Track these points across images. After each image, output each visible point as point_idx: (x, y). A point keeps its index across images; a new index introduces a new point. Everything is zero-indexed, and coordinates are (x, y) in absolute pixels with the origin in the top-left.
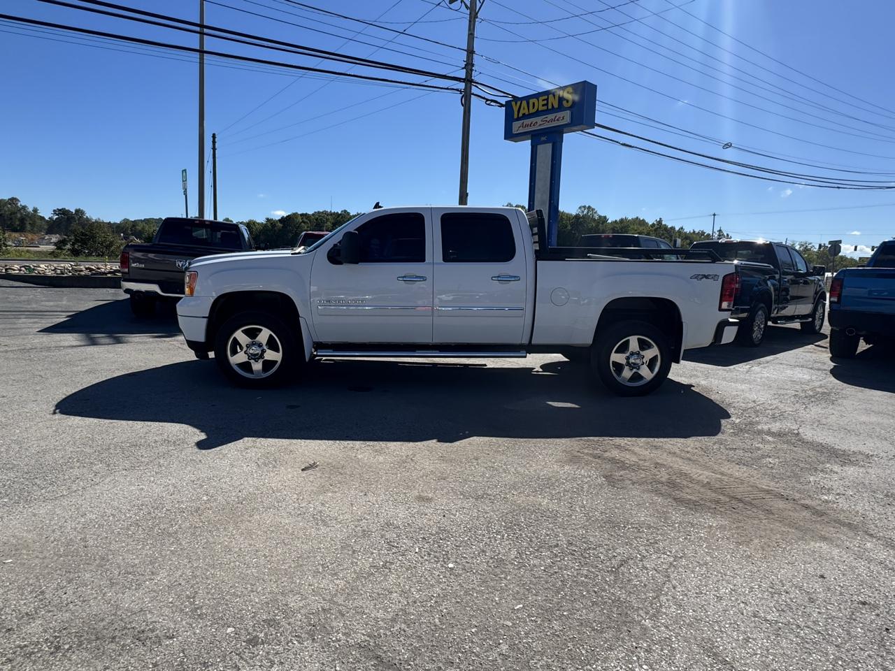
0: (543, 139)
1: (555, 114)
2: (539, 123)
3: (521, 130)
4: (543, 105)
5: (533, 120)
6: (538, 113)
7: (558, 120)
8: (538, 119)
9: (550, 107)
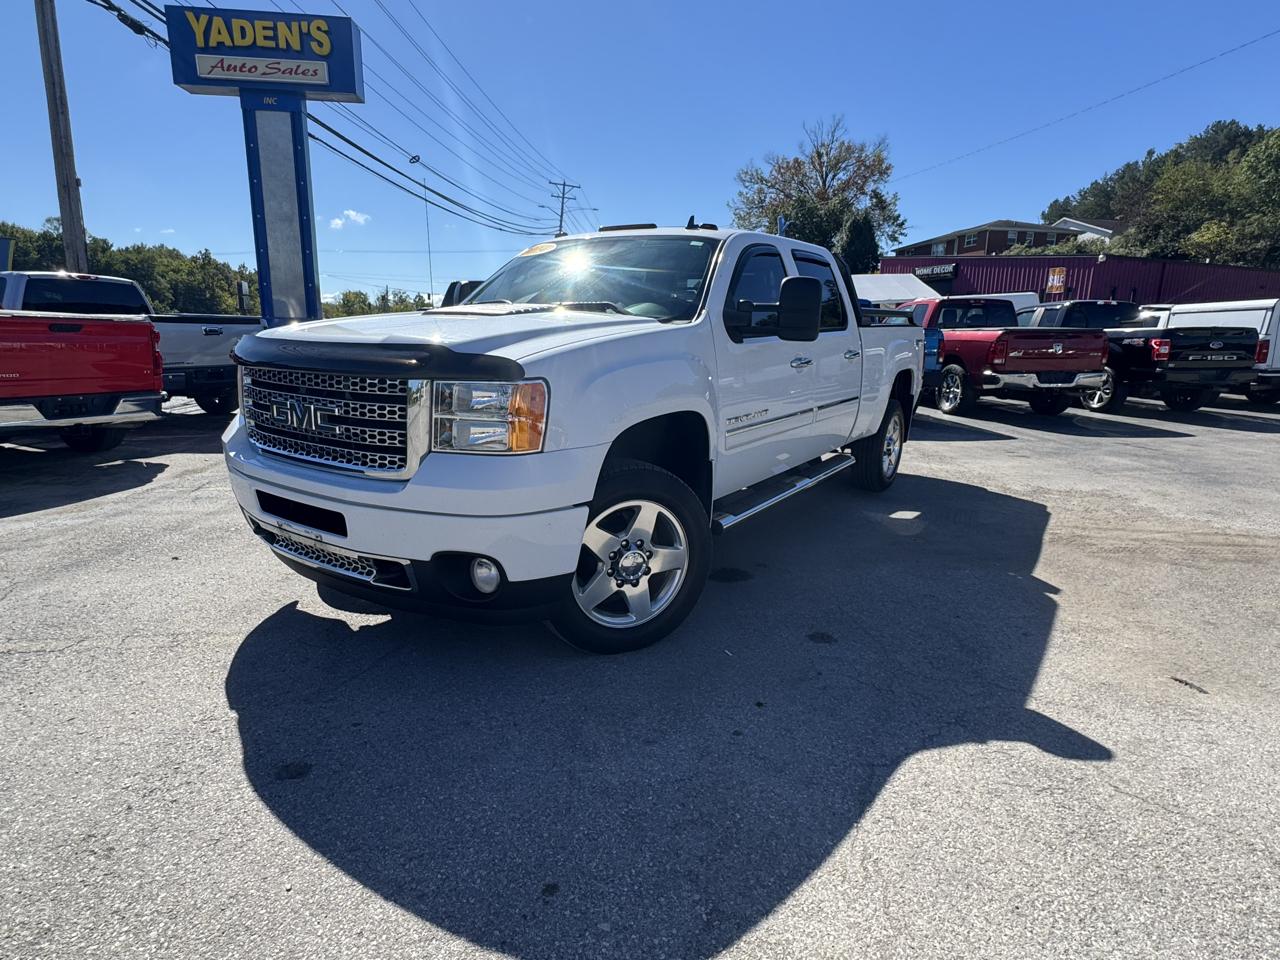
0: (269, 100)
1: (299, 62)
2: (261, 69)
3: (218, 74)
4: (266, 38)
5: (250, 61)
6: (253, 50)
7: (303, 73)
8: (261, 63)
9: (283, 45)
